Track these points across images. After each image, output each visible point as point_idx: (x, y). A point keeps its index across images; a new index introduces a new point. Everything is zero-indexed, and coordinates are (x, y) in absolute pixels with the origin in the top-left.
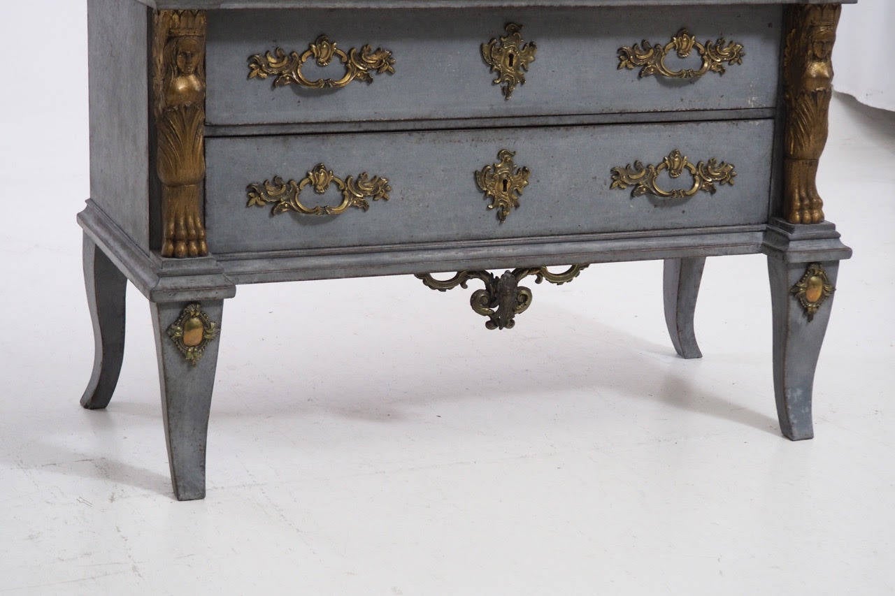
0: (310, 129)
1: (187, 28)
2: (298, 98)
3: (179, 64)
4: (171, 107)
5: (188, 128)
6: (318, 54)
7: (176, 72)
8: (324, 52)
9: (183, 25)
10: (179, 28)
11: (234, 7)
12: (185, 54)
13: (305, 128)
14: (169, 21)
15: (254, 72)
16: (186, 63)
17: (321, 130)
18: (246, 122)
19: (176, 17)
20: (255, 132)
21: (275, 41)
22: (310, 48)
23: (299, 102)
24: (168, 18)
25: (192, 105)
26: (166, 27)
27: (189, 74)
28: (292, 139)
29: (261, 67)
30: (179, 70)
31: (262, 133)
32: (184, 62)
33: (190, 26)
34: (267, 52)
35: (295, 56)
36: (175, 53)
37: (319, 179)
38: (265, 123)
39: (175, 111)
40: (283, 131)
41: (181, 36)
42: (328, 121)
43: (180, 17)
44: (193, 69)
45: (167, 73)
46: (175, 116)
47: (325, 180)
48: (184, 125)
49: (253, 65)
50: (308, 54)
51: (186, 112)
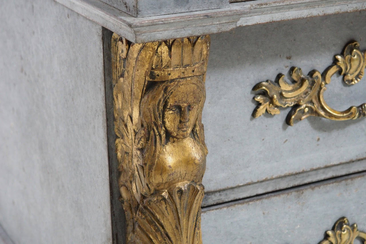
0: (330, 174)
1: (182, 64)
2: (318, 134)
3: (168, 124)
4: (157, 192)
5: (184, 222)
6: (346, 69)
7: (164, 136)
8: (355, 64)
9: (175, 60)
10: (168, 66)
11: (254, 22)
12: (179, 108)
13: (324, 173)
14: (151, 58)
15: (261, 107)
16: (181, 122)
17: (344, 172)
18: (249, 181)
19: (164, 49)
20: (260, 191)
21: (289, 58)
22: (335, 61)
23: (319, 140)
24: (150, 53)
25: (189, 186)
26: (147, 66)
27: (184, 137)
28: (307, 192)
29: (271, 100)
30: (168, 135)
31: (270, 189)
32: (178, 119)
33: (186, 61)
34: (279, 76)
35: (317, 77)
36: (161, 108)
37: (341, 239)
38: (274, 177)
39: (164, 199)
40: (297, 183)
41: (172, 81)
42: (354, 159)
43: (170, 48)
44: (189, 130)
45: (148, 139)
46: (164, 206)
47: (349, 239)
48: (179, 218)
49: (259, 98)
50: (334, 70)
51: (180, 198)
